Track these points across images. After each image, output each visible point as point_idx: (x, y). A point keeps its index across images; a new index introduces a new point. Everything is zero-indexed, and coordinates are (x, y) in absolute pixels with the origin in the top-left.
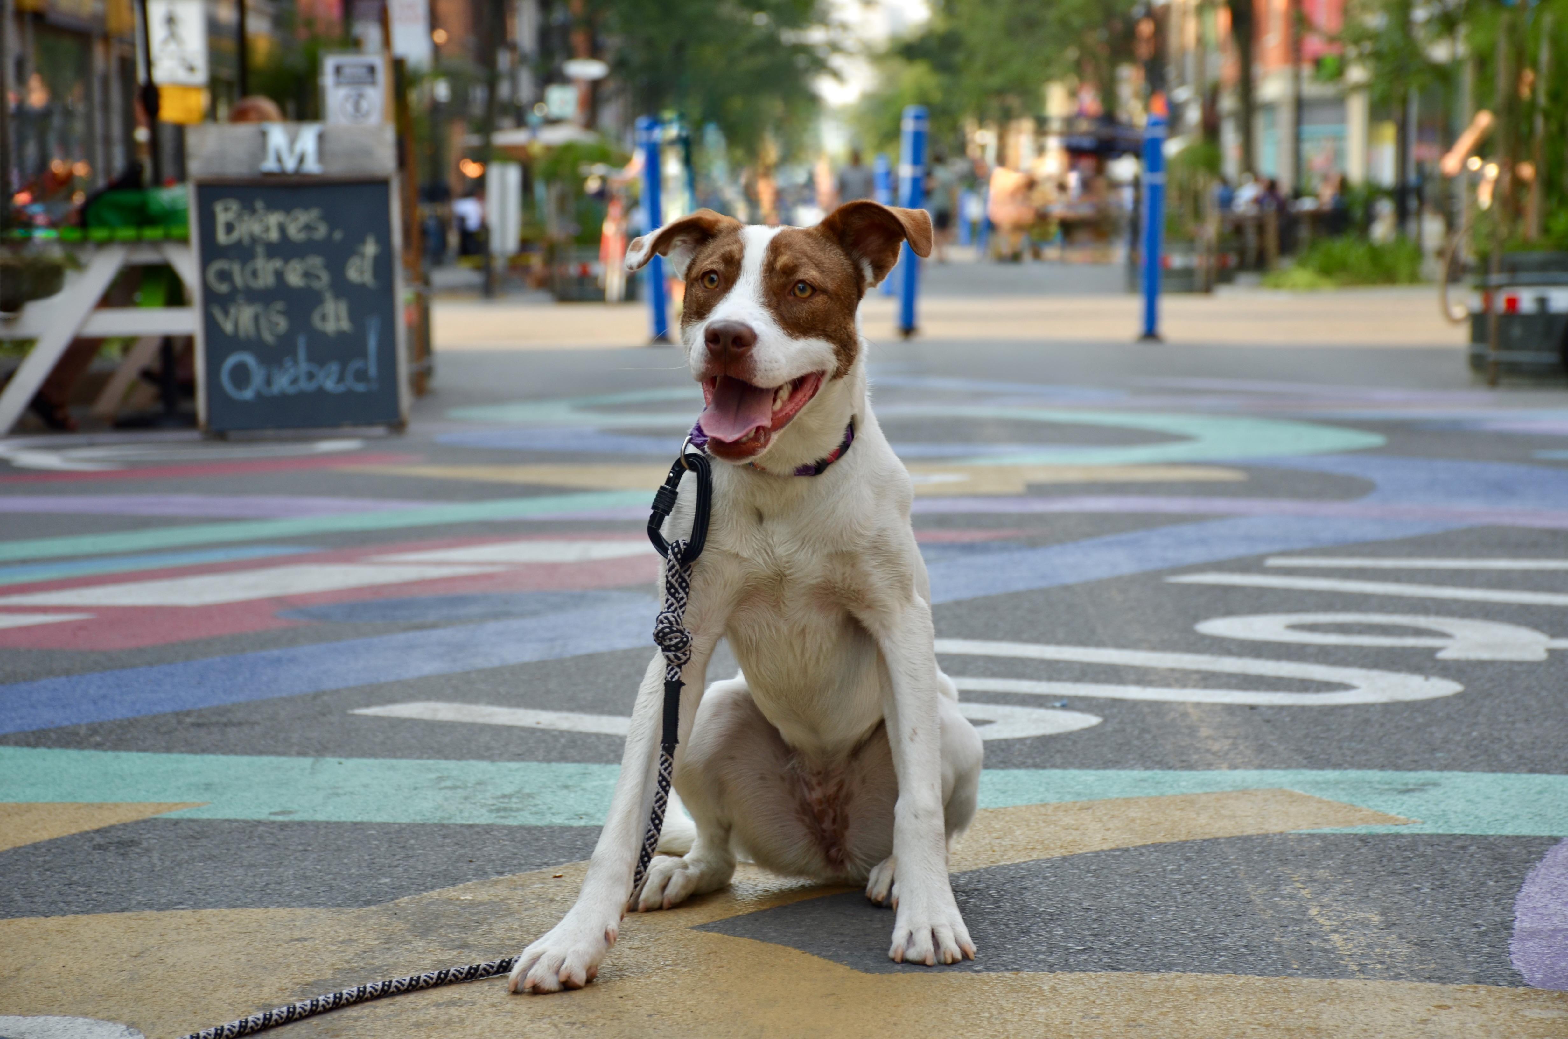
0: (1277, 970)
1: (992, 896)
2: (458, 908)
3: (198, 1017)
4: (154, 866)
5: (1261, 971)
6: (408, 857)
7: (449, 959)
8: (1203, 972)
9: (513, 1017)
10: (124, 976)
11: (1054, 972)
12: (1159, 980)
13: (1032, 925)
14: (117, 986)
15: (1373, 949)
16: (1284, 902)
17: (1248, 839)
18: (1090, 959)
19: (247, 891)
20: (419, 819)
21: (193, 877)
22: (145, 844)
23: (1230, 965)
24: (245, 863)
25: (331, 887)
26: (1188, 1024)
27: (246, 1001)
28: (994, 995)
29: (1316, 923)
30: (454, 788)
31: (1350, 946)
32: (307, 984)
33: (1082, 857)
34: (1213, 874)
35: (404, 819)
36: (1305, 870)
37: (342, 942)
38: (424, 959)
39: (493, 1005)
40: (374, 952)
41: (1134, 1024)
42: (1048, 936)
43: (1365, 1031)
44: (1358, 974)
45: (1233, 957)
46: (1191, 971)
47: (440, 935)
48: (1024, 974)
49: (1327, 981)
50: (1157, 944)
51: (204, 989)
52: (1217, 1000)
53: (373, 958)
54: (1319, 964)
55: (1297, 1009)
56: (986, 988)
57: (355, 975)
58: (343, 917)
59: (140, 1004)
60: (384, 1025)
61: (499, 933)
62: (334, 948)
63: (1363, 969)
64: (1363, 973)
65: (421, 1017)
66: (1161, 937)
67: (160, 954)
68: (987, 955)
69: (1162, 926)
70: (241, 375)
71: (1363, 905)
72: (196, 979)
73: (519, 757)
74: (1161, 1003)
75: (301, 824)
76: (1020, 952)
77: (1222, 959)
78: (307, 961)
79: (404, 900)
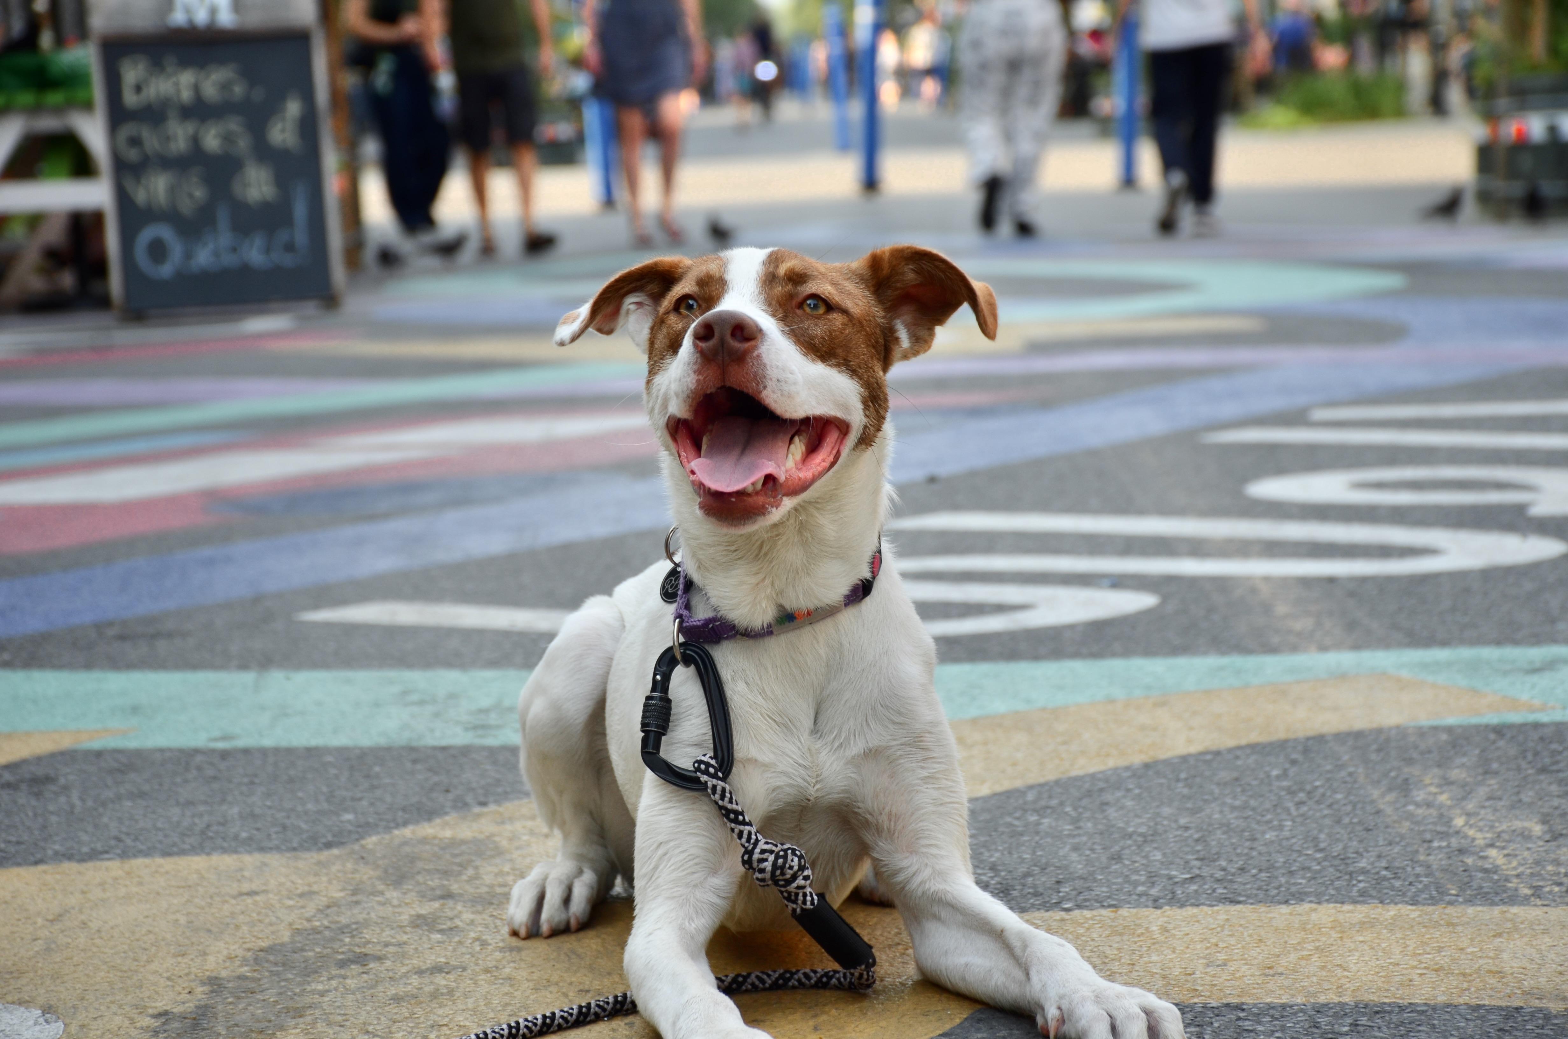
0: (1432, 898)
1: (1069, 815)
2: (436, 849)
3: (129, 997)
4: (73, 806)
5: (1412, 898)
6: (373, 788)
7: (430, 913)
8: (1343, 903)
9: (511, 986)
10: (39, 945)
11: (1161, 908)
12: (1291, 914)
13: (1123, 848)
14: (30, 959)
15: (1544, 867)
16: (1420, 811)
17: (1358, 735)
18: (1201, 891)
19: (185, 835)
20: (382, 741)
21: (120, 820)
22: (62, 781)
23: (1374, 893)
24: (182, 800)
25: (284, 828)
26: (1339, 972)
27: (187, 974)
28: (1093, 940)
29: (1465, 837)
30: (421, 703)
31: (1514, 863)
32: (261, 950)
33: (1167, 762)
34: (1328, 780)
35: (365, 741)
36: (1436, 771)
37: (301, 895)
38: (400, 914)
39: (487, 971)
40: (339, 906)
41: (1271, 972)
42: (1144, 862)
43: (1561, 973)
44: (1532, 899)
45: (1374, 882)
46: (1328, 901)
47: (418, 883)
48: (1124, 912)
49: (1496, 911)
50: (1278, 868)
51: (136, 960)
52: (1368, 938)
53: (338, 914)
54: (1481, 888)
55: (1468, 947)
56: (1081, 931)
57: (319, 936)
58: (301, 864)
59: (58, 981)
60: (357, 1001)
61: (488, 879)
62: (291, 903)
63: (1537, 892)
64: (1539, 897)
65: (400, 989)
66: (1282, 860)
67: (83, 917)
68: (1075, 889)
69: (1280, 845)
70: (158, 250)
71: (1517, 812)
72: (126, 947)
73: (493, 664)
74: (1299, 943)
75: (246, 751)
76: (1115, 884)
77: (1362, 885)
78: (260, 921)
79: (371, 841)
